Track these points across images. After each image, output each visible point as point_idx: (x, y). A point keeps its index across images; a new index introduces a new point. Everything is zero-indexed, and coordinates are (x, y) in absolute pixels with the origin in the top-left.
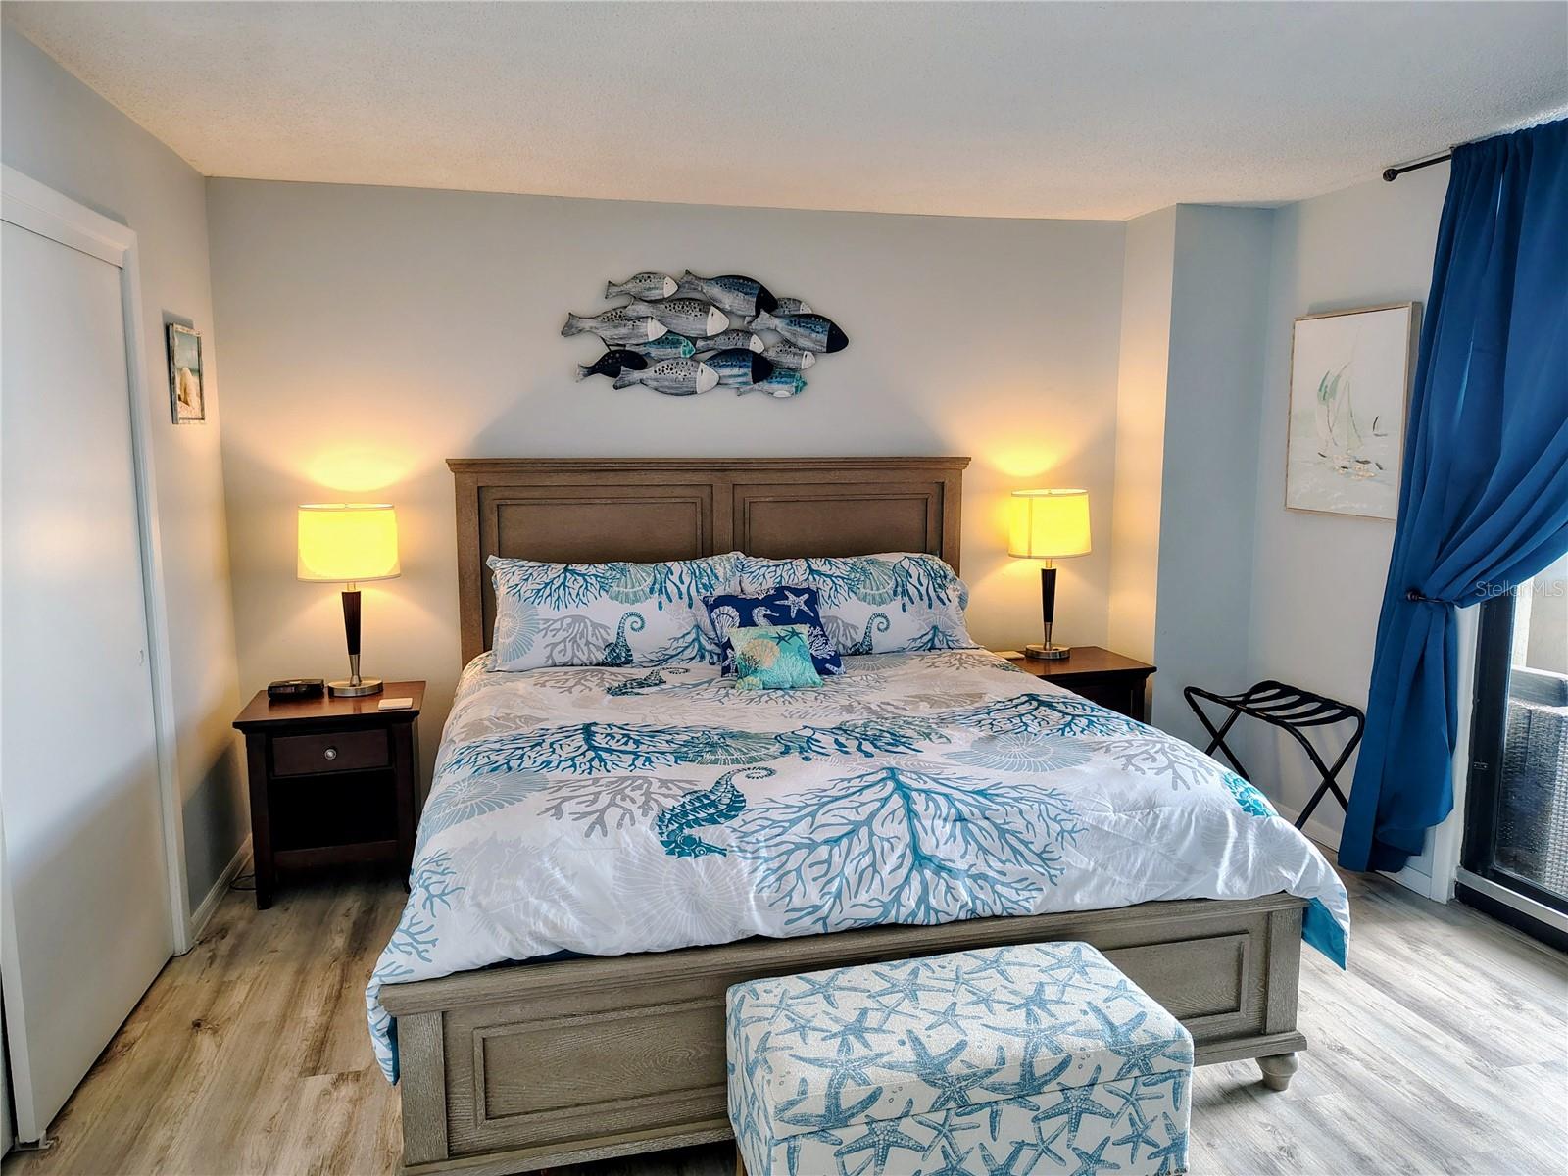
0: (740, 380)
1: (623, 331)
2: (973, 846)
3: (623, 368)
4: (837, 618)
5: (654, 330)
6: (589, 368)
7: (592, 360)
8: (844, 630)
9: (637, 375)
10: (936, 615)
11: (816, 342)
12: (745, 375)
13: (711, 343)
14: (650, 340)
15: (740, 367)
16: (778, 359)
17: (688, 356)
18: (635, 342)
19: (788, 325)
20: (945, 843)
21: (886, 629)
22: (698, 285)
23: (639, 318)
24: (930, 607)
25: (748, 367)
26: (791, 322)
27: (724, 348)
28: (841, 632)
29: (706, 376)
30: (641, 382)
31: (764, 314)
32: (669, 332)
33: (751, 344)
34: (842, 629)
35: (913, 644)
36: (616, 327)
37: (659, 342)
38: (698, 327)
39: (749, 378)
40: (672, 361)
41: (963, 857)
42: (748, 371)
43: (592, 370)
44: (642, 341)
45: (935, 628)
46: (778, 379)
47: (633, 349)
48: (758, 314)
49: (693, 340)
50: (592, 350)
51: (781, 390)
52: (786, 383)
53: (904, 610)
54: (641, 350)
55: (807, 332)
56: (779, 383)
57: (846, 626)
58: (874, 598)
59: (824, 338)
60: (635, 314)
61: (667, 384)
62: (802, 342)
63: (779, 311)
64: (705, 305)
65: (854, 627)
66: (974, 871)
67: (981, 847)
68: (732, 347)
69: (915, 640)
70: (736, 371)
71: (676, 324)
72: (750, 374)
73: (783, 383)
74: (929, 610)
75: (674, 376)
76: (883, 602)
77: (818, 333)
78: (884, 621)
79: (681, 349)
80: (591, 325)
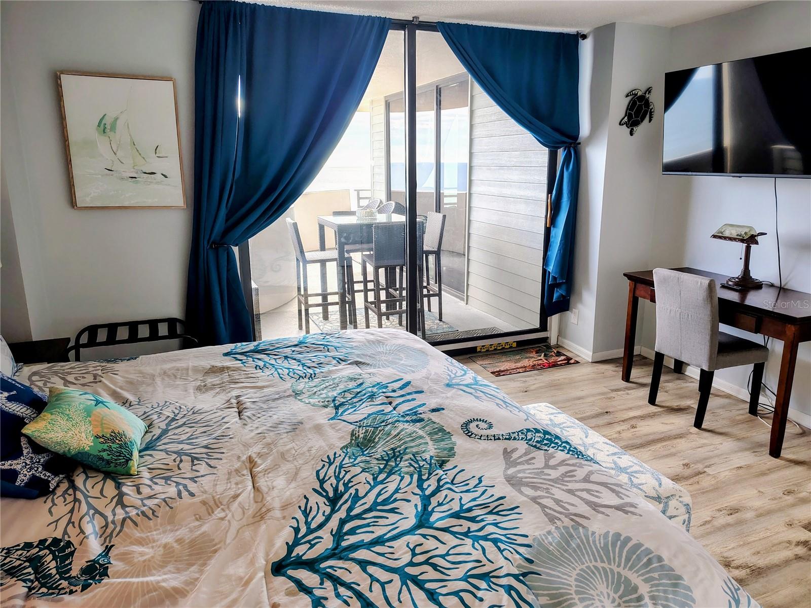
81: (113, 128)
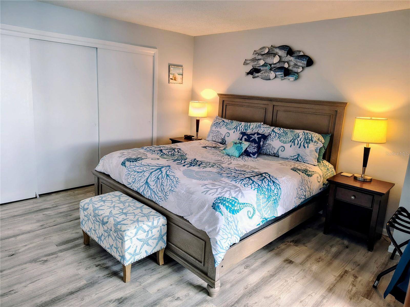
0: (281, 76)
1: (255, 63)
2: (156, 185)
3: (254, 73)
4: (271, 144)
5: (262, 62)
6: (247, 73)
7: (248, 71)
8: (272, 148)
9: (257, 75)
10: (301, 151)
11: (303, 64)
12: (282, 74)
13: (275, 65)
14: (261, 65)
15: (281, 72)
16: (292, 69)
17: (269, 69)
18: (258, 66)
19: (295, 59)
20: (152, 181)
21: (283, 151)
22: (273, 49)
23: (259, 60)
24: (299, 148)
25: (282, 72)
26: (296, 58)
27: (278, 67)
28: (271, 149)
29: (272, 75)
30: (258, 76)
31: (289, 56)
32: (265, 63)
33: (285, 65)
34: (271, 148)
35: (291, 158)
36: (254, 62)
37: (263, 66)
38: (272, 61)
39: (283, 75)
40: (265, 71)
41: (153, 186)
42: (283, 73)
43: (248, 74)
44: (259, 66)
45: (299, 155)
46: (291, 75)
47: (257, 68)
48: (287, 56)
49: (270, 65)
50: (249, 68)
51: (291, 78)
52: (293, 76)
53: (291, 147)
54: (259, 68)
55: (300, 61)
56: (291, 76)
57: (273, 147)
58: (284, 141)
59: (305, 62)
60: (258, 58)
61: (264, 77)
62: (299, 64)
63: (294, 55)
64: (275, 55)
65: (275, 148)
66: (153, 190)
67: (157, 186)
68: (280, 66)
69: (291, 156)
70: (280, 73)
71: (267, 61)
72: (283, 74)
73: (292, 76)
74: (298, 149)
75: (265, 75)
76: (286, 143)
77: (304, 61)
78: (283, 148)
79: (267, 68)
80: (249, 62)
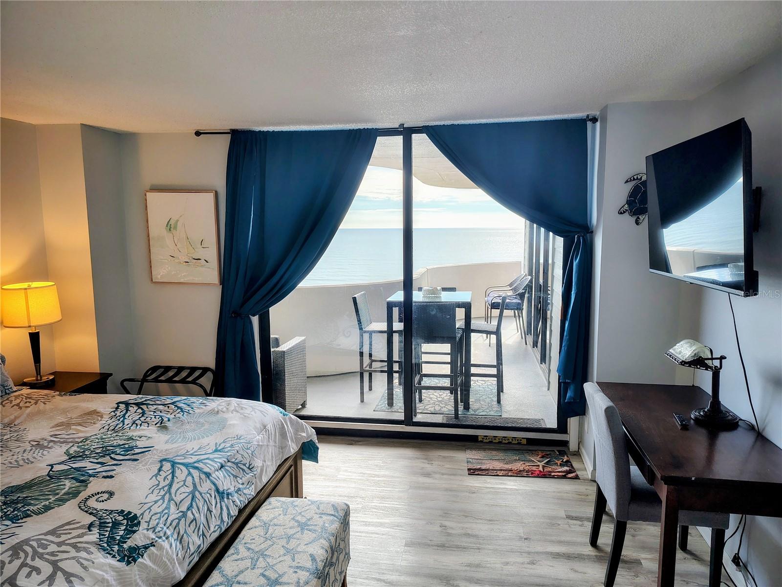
41: (231, 485)
67: (234, 476)
81: (175, 228)
